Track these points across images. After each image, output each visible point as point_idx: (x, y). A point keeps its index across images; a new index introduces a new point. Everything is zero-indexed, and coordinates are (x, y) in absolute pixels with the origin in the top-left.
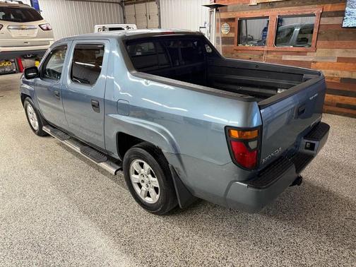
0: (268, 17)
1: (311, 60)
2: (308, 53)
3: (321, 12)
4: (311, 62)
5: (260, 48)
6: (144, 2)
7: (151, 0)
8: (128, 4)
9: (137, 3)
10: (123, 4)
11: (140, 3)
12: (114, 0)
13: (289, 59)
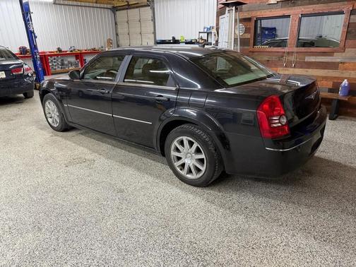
0: (289, 16)
1: (339, 60)
2: (335, 54)
3: (351, 9)
4: (339, 63)
5: (279, 49)
6: (137, 7)
7: (145, 6)
8: (120, 10)
9: (130, 8)
10: (115, 9)
11: (134, 8)
12: (105, 6)
13: (314, 60)
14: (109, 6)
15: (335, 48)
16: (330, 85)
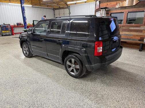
0: (123, 13)
6: (63, 9)
7: (66, 8)
8: (56, 9)
9: (60, 9)
10: (54, 9)
11: (62, 9)
12: (51, 8)
13: (133, 29)
14: (52, 8)
15: (141, 25)
16: (139, 38)
